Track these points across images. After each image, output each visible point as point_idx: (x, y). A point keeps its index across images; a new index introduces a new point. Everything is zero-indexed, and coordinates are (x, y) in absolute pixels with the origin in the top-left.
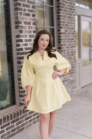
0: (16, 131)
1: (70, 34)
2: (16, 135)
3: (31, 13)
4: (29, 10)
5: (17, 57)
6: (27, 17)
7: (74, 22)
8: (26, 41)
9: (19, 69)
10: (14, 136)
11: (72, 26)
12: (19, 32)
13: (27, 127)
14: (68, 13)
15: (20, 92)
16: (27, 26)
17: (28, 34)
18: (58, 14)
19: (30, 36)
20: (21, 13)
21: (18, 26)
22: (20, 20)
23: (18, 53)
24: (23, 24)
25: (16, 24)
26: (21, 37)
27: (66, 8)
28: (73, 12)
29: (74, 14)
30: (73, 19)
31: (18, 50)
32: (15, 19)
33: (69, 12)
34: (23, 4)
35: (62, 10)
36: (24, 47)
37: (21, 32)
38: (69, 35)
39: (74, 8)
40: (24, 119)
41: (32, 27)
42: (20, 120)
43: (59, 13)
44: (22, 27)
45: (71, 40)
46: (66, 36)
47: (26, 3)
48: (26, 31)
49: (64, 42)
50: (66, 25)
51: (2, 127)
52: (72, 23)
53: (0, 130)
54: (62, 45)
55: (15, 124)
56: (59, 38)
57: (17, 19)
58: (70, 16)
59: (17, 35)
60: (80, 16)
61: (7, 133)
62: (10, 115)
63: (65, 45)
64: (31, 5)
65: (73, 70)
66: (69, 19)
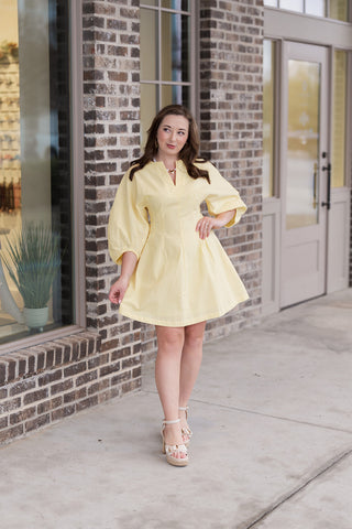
0: (77, 401)
1: (241, 106)
2: (76, 414)
3: (130, 47)
4: (123, 38)
5: (86, 178)
6: (118, 58)
7: (259, 65)
8: (112, 129)
9: (87, 214)
10: (69, 414)
11: (250, 79)
12: (94, 103)
13: (107, 399)
14: (239, 34)
15: (88, 285)
16: (118, 84)
17: (118, 110)
18: (205, 40)
19: (125, 116)
20: (102, 47)
21: (94, 86)
22: (98, 67)
23: (89, 165)
24: (106, 81)
25: (85, 79)
26: (101, 119)
27: (230, 17)
28: (257, 31)
29: (260, 37)
30: (253, 55)
31: (88, 156)
32: (85, 66)
33: (242, 29)
34: (109, 21)
35: (218, 25)
36: (105, 148)
37: (100, 102)
38: (239, 111)
39: (260, 17)
40: (98, 369)
41: (129, 89)
42: (88, 371)
43: (206, 34)
44: (103, 87)
45: (246, 130)
46: (228, 115)
47: (117, 17)
48: (113, 100)
49: (222, 136)
50: (230, 77)
51: (42, 382)
52: (252, 69)
53: (38, 388)
54: (214, 146)
55: (74, 378)
56: (205, 122)
57: (92, 65)
58: (244, 44)
59: (87, 111)
60: (280, 40)
61: (54, 400)
62: (63, 348)
63: (223, 146)
64: (129, 22)
65: (251, 237)
66: (240, 54)
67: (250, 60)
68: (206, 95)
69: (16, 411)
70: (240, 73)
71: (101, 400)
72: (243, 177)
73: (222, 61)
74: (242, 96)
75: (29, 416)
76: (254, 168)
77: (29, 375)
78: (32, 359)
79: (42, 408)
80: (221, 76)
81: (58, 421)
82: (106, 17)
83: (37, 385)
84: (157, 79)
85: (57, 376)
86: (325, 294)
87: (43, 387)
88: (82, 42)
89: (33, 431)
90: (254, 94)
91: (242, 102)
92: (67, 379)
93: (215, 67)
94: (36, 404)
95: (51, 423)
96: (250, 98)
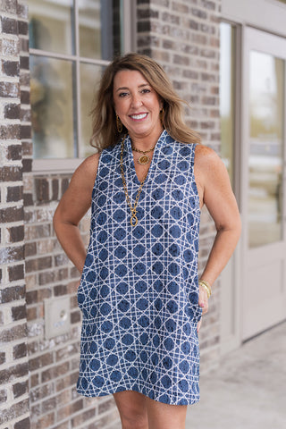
1: (193, 99)
7: (214, 49)
11: (205, 65)
14: (190, 5)
18: (143, 7)
28: (211, 5)
29: (217, 14)
30: (209, 36)
38: (190, 106)
50: (178, 59)
52: (206, 53)
58: (197, 20)
60: (240, 25)
66: (192, 31)
67: (204, 41)
70: (194, 58)
73: (167, 37)
74: (194, 86)
80: (166, 57)
84: (74, 53)
90: (209, 85)
91: (194, 93)
93: (157, 43)
96: (204, 90)
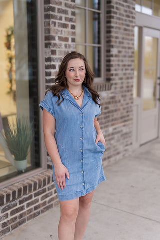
0: (42, 209)
1: (125, 57)
2: (41, 215)
3: (70, 24)
4: (66, 19)
6: (64, 30)
7: (133, 38)
10: (37, 216)
11: (129, 44)
12: (50, 53)
14: (125, 23)
16: (64, 43)
18: (109, 25)
20: (55, 23)
21: (50, 44)
22: (52, 34)
23: (48, 86)
24: (57, 41)
25: (46, 41)
26: (54, 62)
27: (121, 14)
28: (132, 22)
29: (134, 25)
30: (131, 33)
31: (48, 81)
32: (46, 33)
33: (126, 21)
34: (59, 9)
35: (115, 18)
37: (54, 53)
38: (124, 59)
39: (134, 16)
40: (53, 190)
41: (70, 46)
42: (48, 192)
43: (109, 22)
44: (55, 45)
46: (119, 61)
47: (63, 7)
48: (61, 52)
49: (116, 70)
50: (120, 43)
51: (21, 203)
52: (130, 39)
53: (19, 206)
54: (112, 75)
55: (40, 197)
56: (108, 64)
57: (49, 33)
58: (127, 28)
59: (47, 57)
60: (142, 27)
61: (28, 211)
62: (33, 184)
63: (117, 75)
64: (70, 11)
65: (128, 116)
66: (125, 32)
67: (129, 35)
68: (109, 51)
69: (6, 221)
70: (126, 42)
71: (55, 205)
72: (125, 89)
73: (117, 35)
74: (125, 52)
75: (14, 222)
76: (130, 85)
77: (13, 201)
78: (14, 193)
79: (21, 216)
80: (116, 42)
81: (31, 221)
82: (57, 7)
83: (18, 205)
84: (86, 42)
85: (31, 197)
86: (158, 138)
87: (22, 205)
88: (44, 21)
89: (17, 229)
90: (130, 51)
91: (125, 54)
92: (36, 198)
93: (113, 38)
94: (18, 215)
95: (27, 222)
96: (128, 53)
